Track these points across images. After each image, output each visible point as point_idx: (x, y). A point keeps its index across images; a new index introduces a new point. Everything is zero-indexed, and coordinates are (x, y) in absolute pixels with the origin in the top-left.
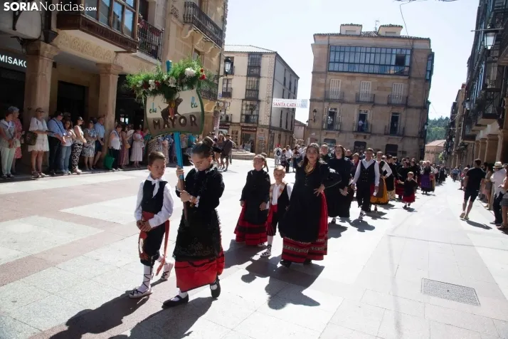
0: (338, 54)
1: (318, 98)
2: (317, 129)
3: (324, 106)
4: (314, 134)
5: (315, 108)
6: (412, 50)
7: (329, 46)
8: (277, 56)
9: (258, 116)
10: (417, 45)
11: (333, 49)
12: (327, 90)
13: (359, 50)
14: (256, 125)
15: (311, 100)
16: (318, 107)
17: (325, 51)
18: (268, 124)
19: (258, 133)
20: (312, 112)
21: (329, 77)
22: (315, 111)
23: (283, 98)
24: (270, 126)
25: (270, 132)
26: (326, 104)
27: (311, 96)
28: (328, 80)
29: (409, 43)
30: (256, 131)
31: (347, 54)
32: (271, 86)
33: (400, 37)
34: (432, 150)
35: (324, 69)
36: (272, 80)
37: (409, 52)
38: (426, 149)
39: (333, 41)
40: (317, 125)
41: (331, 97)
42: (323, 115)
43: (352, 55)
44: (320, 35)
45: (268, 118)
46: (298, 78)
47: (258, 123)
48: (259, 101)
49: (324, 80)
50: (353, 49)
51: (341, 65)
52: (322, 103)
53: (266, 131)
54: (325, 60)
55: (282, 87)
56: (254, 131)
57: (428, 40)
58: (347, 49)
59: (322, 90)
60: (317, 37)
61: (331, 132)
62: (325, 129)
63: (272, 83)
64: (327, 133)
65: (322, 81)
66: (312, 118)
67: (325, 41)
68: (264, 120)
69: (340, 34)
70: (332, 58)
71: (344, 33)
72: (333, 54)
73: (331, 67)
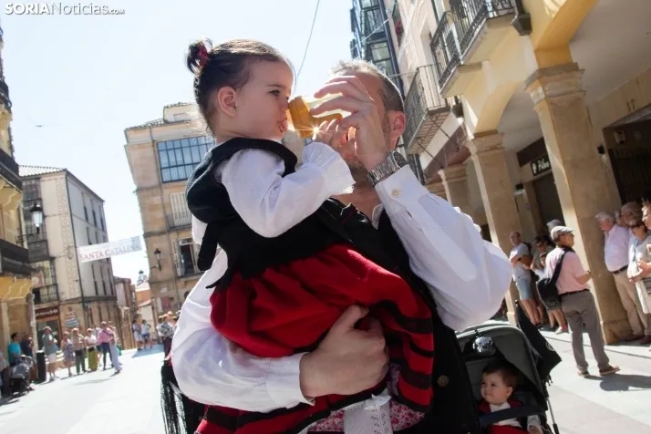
0: (171, 153)
1: (157, 228)
2: (167, 281)
3: (169, 240)
4: (164, 290)
5: (156, 246)
7: (155, 143)
8: (68, 174)
9: (56, 285)
11: (162, 146)
12: (168, 212)
14: (56, 303)
15: (147, 235)
16: (161, 243)
17: (150, 152)
18: (78, 295)
19: (62, 315)
20: (153, 255)
21: (166, 192)
22: (158, 252)
23: (90, 244)
24: (83, 297)
25: (85, 308)
26: (173, 236)
27: (144, 229)
28: (165, 196)
30: (58, 314)
31: (186, 151)
32: (70, 229)
35: (154, 181)
36: (69, 218)
39: (160, 133)
40: (167, 272)
41: (177, 222)
42: (172, 255)
43: (195, 150)
44: (135, 129)
45: (77, 285)
46: (102, 201)
47: (58, 298)
48: (52, 259)
49: (160, 198)
50: (193, 143)
51: (181, 169)
52: (164, 237)
53: (79, 307)
54: (153, 166)
55: (86, 224)
56: (54, 314)
58: (185, 143)
59: (160, 214)
60: (132, 135)
61: (191, 278)
62: (182, 277)
63: (69, 223)
64: (186, 282)
65: (157, 200)
66: (156, 266)
67: (144, 137)
68: (69, 290)
69: (166, 122)
70: (164, 162)
71: (170, 119)
72: (163, 155)
73: (166, 176)
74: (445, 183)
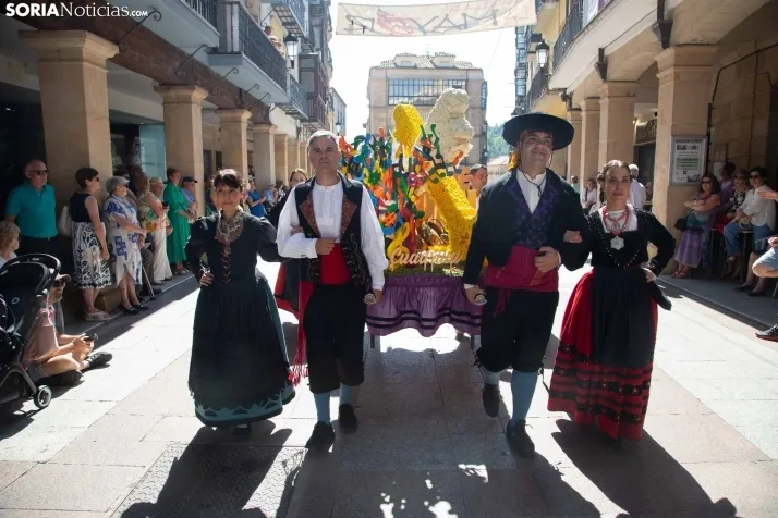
0: (396, 87)
6: (467, 81)
7: (387, 80)
10: (472, 75)
11: (391, 82)
13: (416, 82)
17: (384, 84)
21: (390, 112)
28: (389, 114)
29: (464, 73)
31: (406, 87)
33: (454, 68)
34: (495, 169)
35: (384, 104)
37: (464, 83)
38: (489, 169)
39: (393, 74)
44: (376, 68)
50: (411, 82)
51: (400, 98)
54: (384, 94)
57: (481, 70)
58: (405, 82)
60: (374, 72)
65: (384, 115)
67: (382, 74)
69: (397, 67)
70: (391, 93)
71: (399, 64)
72: (391, 88)
73: (391, 102)
74: (583, 114)
